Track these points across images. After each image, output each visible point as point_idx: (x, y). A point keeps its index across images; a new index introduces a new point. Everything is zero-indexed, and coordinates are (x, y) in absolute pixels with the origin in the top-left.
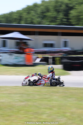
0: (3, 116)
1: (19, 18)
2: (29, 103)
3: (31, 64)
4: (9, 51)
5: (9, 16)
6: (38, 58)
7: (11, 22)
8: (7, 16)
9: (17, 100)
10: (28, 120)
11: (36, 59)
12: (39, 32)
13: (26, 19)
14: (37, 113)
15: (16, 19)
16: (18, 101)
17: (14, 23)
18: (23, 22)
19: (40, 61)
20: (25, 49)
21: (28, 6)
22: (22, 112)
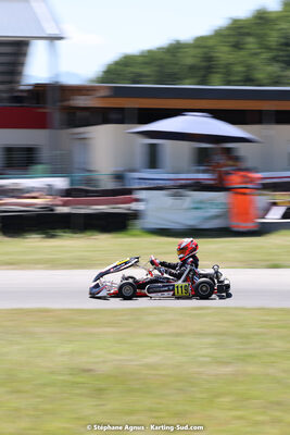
0: (155, 414)
1: (204, 64)
2: (251, 369)
3: (249, 226)
4: (172, 183)
5: (168, 57)
6: (275, 204)
7: (174, 78)
8: (162, 59)
9: (203, 356)
10: (249, 429)
11: (267, 211)
12: (278, 113)
13: (228, 66)
14: (278, 403)
15: (192, 68)
16: (208, 359)
17: (187, 81)
18: (216, 77)
19: (284, 217)
20: (228, 173)
21: (235, 21)
22: (227, 400)
